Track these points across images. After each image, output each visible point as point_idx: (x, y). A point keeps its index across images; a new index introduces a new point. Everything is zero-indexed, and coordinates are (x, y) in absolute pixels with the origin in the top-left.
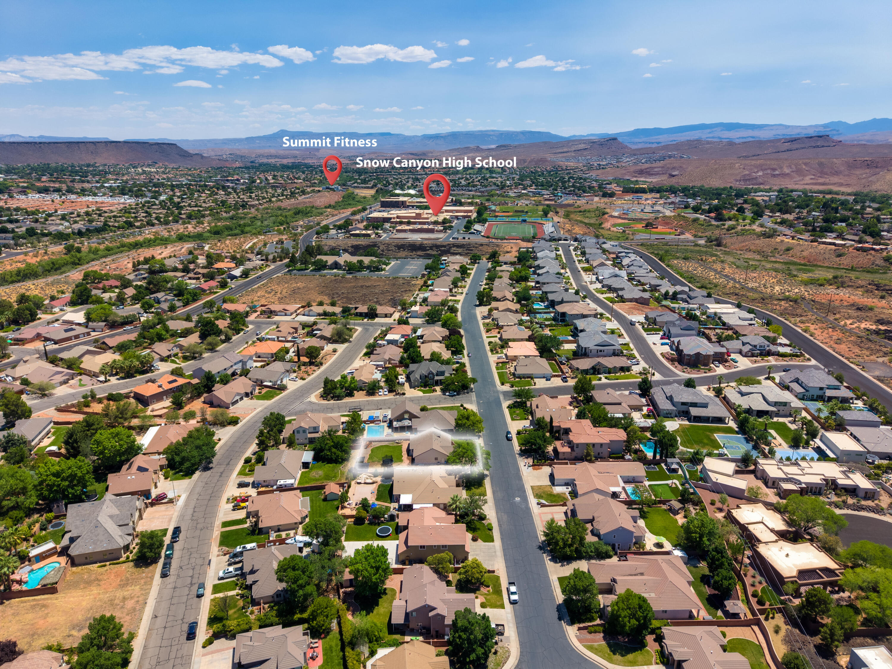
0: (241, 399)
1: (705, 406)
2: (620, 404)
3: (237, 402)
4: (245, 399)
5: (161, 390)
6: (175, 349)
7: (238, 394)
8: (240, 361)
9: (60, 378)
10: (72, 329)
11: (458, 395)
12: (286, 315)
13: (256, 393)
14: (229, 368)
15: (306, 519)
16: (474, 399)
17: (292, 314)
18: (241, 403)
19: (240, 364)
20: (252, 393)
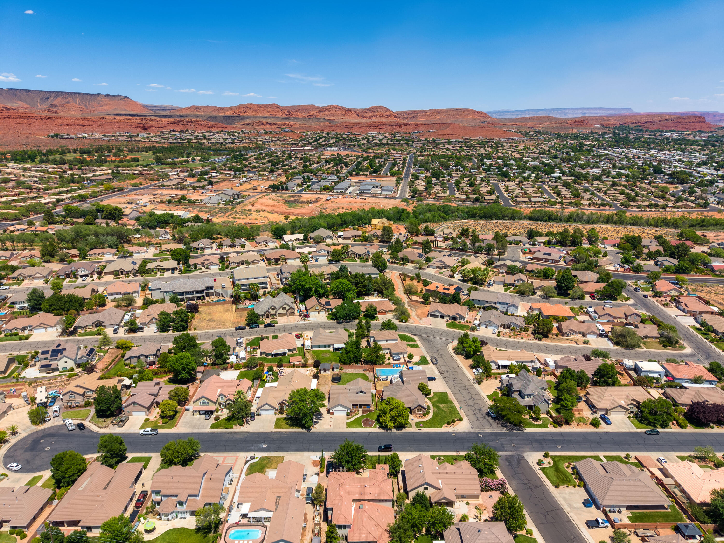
0: (442, 317)
3: (436, 316)
5: (435, 289)
7: (439, 312)
8: (506, 304)
9: (439, 264)
10: (550, 254)
11: (494, 419)
12: (684, 311)
13: (457, 322)
14: (491, 303)
15: (270, 357)
16: (488, 430)
17: (689, 312)
18: (439, 319)
19: (506, 306)
20: (454, 319)
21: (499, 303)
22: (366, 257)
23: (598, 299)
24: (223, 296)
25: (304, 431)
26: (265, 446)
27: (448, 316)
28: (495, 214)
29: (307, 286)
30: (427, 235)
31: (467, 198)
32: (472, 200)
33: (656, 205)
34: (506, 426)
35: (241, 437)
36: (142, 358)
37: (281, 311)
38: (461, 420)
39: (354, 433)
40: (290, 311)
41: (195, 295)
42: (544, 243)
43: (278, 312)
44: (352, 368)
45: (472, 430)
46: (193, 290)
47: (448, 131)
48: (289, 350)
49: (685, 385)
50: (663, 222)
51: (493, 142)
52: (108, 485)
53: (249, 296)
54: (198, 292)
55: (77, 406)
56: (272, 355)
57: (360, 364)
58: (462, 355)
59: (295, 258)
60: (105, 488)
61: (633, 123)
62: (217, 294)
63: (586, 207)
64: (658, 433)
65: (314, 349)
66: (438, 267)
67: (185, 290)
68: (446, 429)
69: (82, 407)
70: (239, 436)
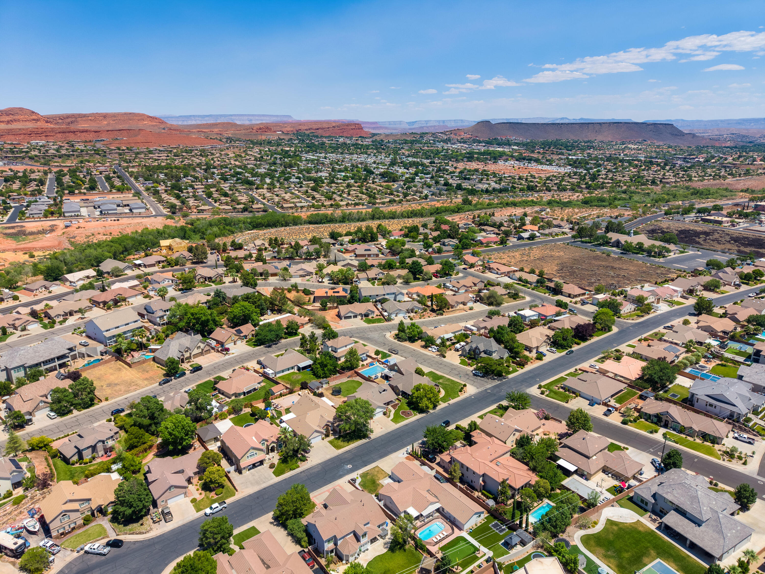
0: (355, 316)
1: (698, 523)
2: (588, 457)
3: (350, 317)
4: (359, 317)
5: (325, 295)
6: (381, 275)
7: (352, 312)
8: (393, 294)
9: (301, 273)
10: (369, 250)
11: (482, 377)
12: (497, 274)
13: (370, 317)
14: (381, 295)
15: (242, 397)
16: (489, 386)
17: (502, 274)
18: (353, 319)
19: (394, 296)
20: (366, 315)
21: (388, 294)
22: (218, 279)
23: (441, 277)
24: (89, 356)
25: (364, 441)
26: (350, 466)
27: (361, 314)
28: (278, 222)
29: (204, 318)
30: (235, 249)
31: (235, 208)
32: (240, 210)
33: (395, 201)
34: (495, 379)
35: (317, 470)
36: (100, 445)
37: (196, 351)
38: (465, 385)
39: (406, 425)
40: (205, 349)
41: (57, 363)
42: (349, 242)
43: (193, 354)
44: (336, 378)
45: (480, 390)
46: (52, 356)
47: (140, 138)
48: (259, 383)
49: (556, 318)
50: (411, 213)
51: (197, 150)
52: (264, 563)
53: (134, 347)
54: (59, 358)
55: (73, 529)
56: (244, 394)
57: (338, 375)
58: (406, 340)
59: (136, 295)
60: (268, 567)
61: (306, 130)
62: (82, 356)
63: (345, 208)
64: (572, 352)
65: (278, 376)
66: (301, 276)
67: (42, 360)
68: (462, 396)
69: (80, 527)
70: (313, 471)
